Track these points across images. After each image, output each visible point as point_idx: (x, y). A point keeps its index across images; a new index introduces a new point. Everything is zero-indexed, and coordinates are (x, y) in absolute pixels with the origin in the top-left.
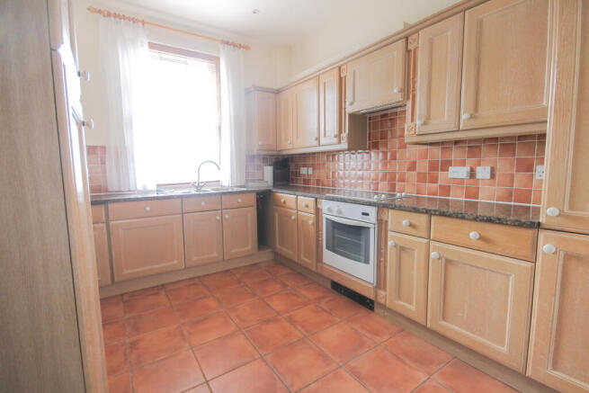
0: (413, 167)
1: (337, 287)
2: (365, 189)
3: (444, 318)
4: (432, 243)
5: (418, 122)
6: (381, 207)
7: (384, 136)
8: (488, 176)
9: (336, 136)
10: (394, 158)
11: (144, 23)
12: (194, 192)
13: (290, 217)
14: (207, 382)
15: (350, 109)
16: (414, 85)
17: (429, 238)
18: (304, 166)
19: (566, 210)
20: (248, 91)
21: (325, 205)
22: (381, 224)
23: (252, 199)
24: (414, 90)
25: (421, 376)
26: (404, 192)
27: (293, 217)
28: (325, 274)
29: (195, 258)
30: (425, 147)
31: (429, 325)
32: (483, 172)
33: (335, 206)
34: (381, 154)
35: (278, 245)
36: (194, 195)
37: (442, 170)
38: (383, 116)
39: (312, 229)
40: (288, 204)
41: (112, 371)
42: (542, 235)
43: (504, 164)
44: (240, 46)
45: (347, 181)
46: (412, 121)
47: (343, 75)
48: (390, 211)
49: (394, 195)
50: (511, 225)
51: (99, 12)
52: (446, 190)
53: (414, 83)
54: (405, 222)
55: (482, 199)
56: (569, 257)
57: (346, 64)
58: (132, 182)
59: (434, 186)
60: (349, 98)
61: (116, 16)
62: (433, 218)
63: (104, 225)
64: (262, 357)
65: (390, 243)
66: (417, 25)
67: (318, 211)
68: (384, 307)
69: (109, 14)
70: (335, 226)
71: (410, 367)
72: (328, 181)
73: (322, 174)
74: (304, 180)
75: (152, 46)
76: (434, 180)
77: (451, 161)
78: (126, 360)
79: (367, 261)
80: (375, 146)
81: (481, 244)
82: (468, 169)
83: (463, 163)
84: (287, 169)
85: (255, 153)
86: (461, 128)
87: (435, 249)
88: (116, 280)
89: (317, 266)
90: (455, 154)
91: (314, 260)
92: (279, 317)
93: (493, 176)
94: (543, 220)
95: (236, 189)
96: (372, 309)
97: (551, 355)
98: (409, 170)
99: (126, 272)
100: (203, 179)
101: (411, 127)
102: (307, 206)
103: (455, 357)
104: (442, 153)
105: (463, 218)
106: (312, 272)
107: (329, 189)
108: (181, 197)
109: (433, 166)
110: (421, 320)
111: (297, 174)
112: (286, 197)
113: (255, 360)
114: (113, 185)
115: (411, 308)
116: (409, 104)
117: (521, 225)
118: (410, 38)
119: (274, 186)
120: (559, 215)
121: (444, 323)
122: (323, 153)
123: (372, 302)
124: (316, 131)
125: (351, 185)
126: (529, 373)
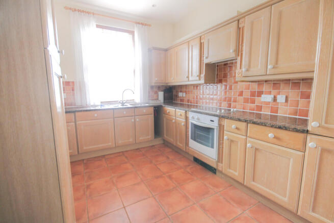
0: (241, 94)
1: (197, 160)
2: (214, 106)
3: (254, 181)
4: (248, 139)
5: (243, 70)
6: (221, 117)
7: (225, 76)
8: (284, 101)
9: (198, 76)
10: (231, 88)
11: (93, 14)
12: (120, 106)
13: (172, 120)
14: (124, 207)
15: (206, 61)
16: (242, 48)
17: (247, 136)
18: (181, 92)
19: (323, 123)
20: (150, 50)
21: (190, 115)
22: (221, 127)
23: (152, 110)
24: (242, 51)
25: (239, 211)
26: (236, 108)
27: (173, 121)
28: (190, 153)
29: (120, 142)
30: (248, 83)
31: (245, 184)
32: (281, 99)
33: (196, 116)
34: (223, 86)
35: (165, 136)
36: (120, 108)
37: (258, 96)
38: (225, 65)
39: (184, 128)
40: (171, 114)
41: (76, 199)
42: (309, 137)
43: (293, 94)
44: (146, 25)
45: (204, 101)
46: (240, 68)
47: (202, 41)
48: (226, 120)
49: (230, 110)
50: (292, 131)
51: (70, 9)
52: (259, 108)
53: (242, 46)
54: (233, 126)
55: (280, 114)
56: (324, 151)
57: (204, 35)
58: (88, 101)
59: (253, 105)
60: (205, 55)
61: (79, 11)
62: (249, 125)
63: (74, 124)
64: (153, 196)
65: (225, 137)
66: (245, 13)
67: (187, 118)
68: (221, 172)
69: (75, 10)
70: (196, 127)
71: (233, 206)
72: (194, 101)
73: (190, 97)
74: (181, 100)
75: (98, 26)
76: (253, 102)
77: (263, 91)
78: (84, 194)
79: (212, 147)
80: (220, 81)
81: (275, 140)
82: (272, 96)
83: (270, 93)
84: (171, 94)
85: (153, 84)
86: (268, 73)
87: (250, 142)
88: (80, 152)
89: (186, 148)
90: (265, 88)
91: (185, 145)
92: (164, 175)
93: (287, 101)
94: (309, 128)
95: (143, 105)
96: (215, 173)
97: (312, 204)
98: (239, 96)
99: (85, 148)
100: (125, 99)
101: (239, 72)
102: (181, 115)
103: (259, 202)
104: (258, 86)
105: (265, 125)
106: (183, 151)
107: (194, 105)
108: (113, 109)
109: (253, 94)
110: (241, 180)
111: (177, 96)
112: (170, 109)
113: (149, 197)
114: (78, 102)
115: (236, 173)
116: (239, 58)
117: (297, 131)
118: (240, 21)
119: (164, 102)
120: (319, 127)
121: (253, 183)
122: (191, 85)
123: (215, 170)
124: (187, 73)
125: (206, 103)
126: (299, 213)
